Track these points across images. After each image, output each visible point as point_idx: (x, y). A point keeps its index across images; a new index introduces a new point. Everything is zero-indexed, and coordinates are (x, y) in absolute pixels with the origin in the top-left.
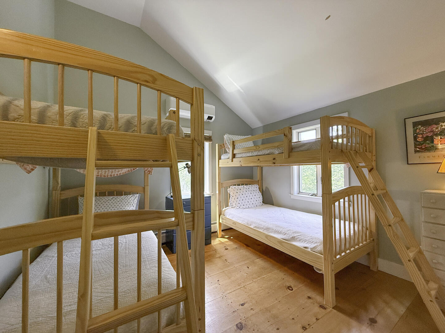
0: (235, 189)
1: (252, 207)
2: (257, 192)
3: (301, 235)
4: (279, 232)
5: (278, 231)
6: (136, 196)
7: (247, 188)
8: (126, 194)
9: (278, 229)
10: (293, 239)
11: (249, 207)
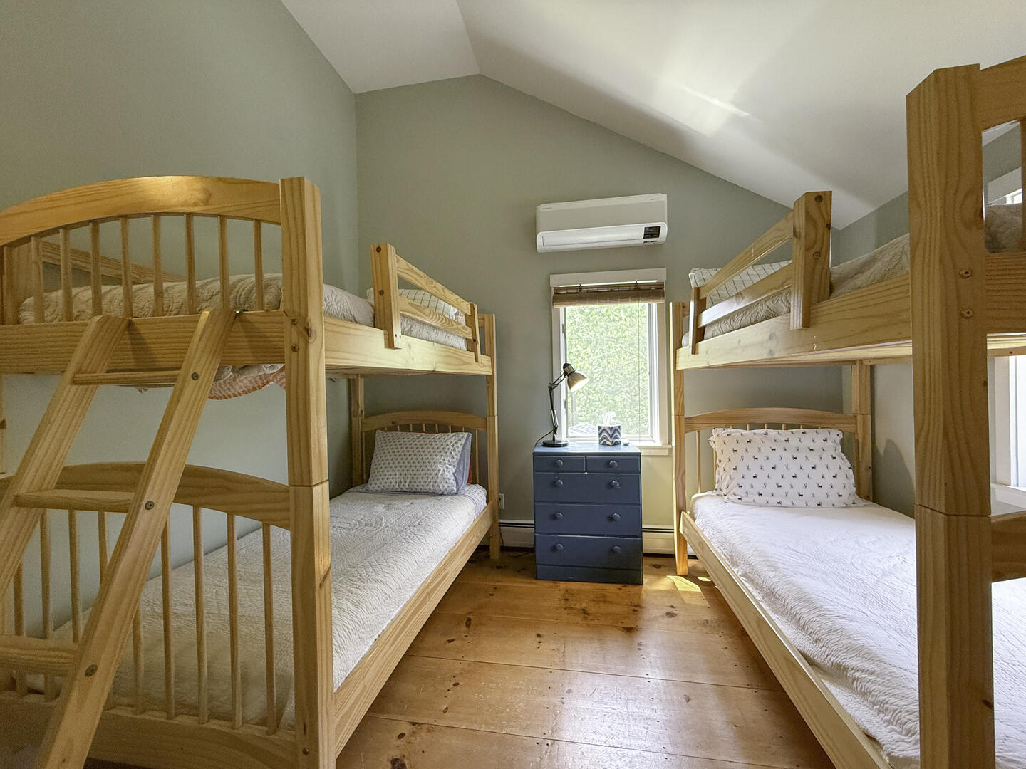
0: (727, 439)
1: (793, 506)
2: (827, 458)
3: (872, 673)
4: (802, 622)
5: (798, 617)
6: (461, 436)
7: (779, 437)
8: (444, 429)
9: (802, 610)
10: (838, 673)
11: (783, 504)
